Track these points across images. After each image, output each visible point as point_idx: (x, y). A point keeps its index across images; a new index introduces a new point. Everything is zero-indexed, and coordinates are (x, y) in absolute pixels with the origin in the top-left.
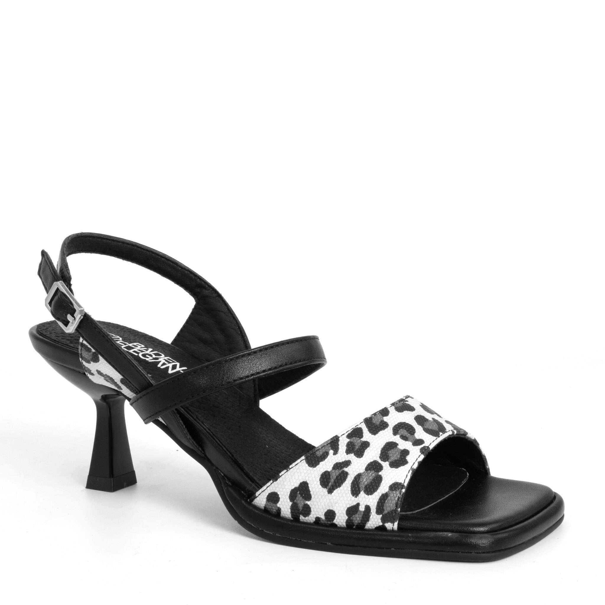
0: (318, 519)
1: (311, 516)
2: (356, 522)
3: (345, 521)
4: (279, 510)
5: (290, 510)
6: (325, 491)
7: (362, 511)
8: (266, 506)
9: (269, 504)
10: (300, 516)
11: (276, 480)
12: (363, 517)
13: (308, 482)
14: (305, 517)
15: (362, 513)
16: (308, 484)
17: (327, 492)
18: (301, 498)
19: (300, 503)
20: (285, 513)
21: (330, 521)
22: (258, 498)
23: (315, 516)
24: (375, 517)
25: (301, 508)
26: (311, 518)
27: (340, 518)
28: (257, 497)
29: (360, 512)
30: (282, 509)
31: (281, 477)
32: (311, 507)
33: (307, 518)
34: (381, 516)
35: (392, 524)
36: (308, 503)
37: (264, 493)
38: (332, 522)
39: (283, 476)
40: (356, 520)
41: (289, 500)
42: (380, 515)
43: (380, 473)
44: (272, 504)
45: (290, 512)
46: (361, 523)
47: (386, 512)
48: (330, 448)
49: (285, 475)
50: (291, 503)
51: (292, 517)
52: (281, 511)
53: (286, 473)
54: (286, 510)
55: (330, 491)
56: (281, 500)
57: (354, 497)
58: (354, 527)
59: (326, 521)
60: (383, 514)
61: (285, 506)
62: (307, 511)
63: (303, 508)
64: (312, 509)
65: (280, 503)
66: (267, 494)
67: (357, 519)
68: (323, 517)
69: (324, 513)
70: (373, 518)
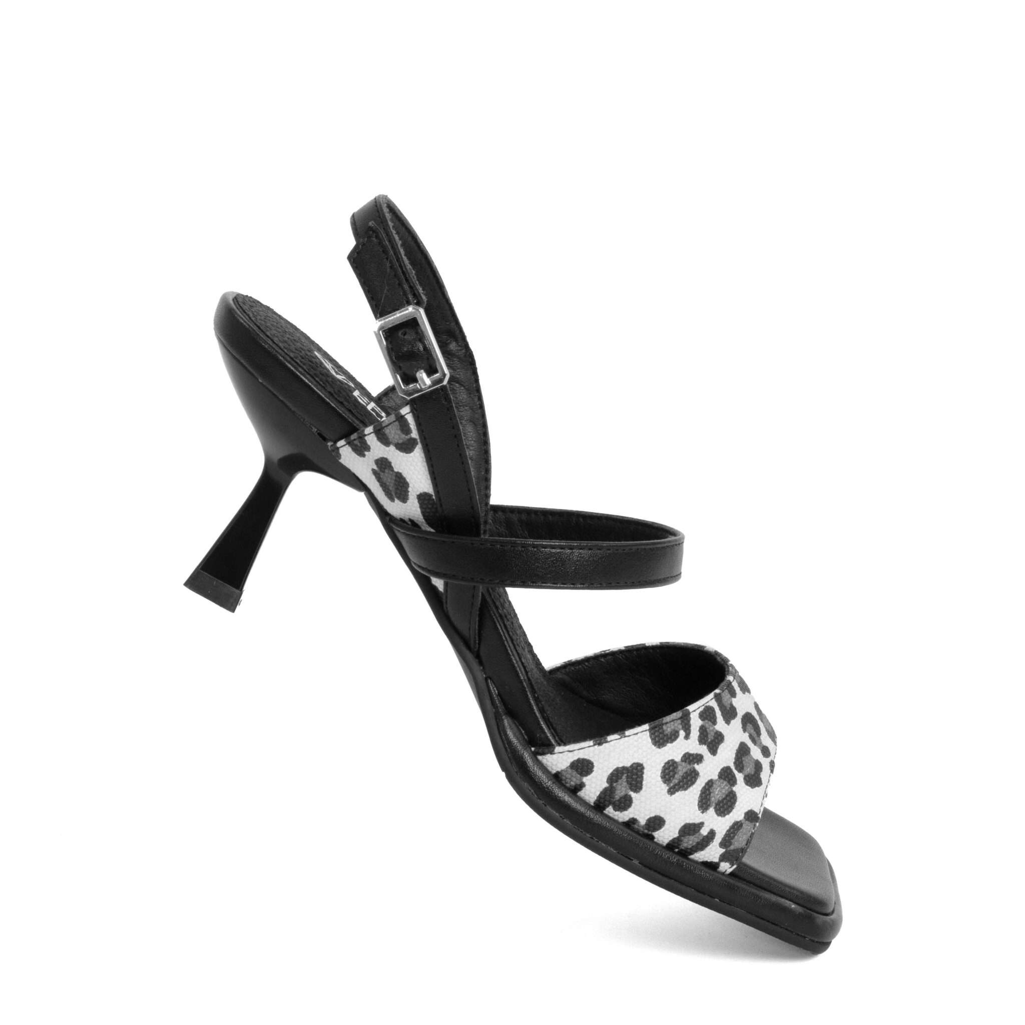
0: (633, 822)
1: (626, 813)
2: (685, 845)
3: (671, 838)
4: (581, 786)
5: (598, 793)
6: (665, 788)
7: (702, 835)
8: (563, 772)
9: (570, 770)
10: (608, 806)
11: (600, 744)
12: (698, 843)
13: (645, 765)
14: (616, 811)
15: (701, 838)
16: (643, 768)
17: (666, 791)
18: (625, 784)
19: (621, 789)
20: (587, 793)
21: (649, 831)
22: (554, 756)
23: (631, 816)
24: (714, 848)
25: (617, 797)
26: (623, 816)
27: (667, 832)
28: (554, 754)
29: (700, 834)
30: (587, 787)
31: (608, 743)
32: (634, 801)
33: (617, 813)
34: (724, 850)
35: (730, 866)
36: (633, 794)
37: (570, 754)
38: (650, 833)
39: (612, 743)
40: (687, 843)
41: (605, 780)
42: (723, 848)
43: (734, 789)
44: (576, 774)
45: (598, 795)
46: (691, 849)
47: (732, 847)
48: (680, 727)
49: (616, 743)
50: (606, 785)
51: (594, 803)
52: (584, 789)
53: (618, 741)
54: (593, 790)
55: (671, 792)
56: (593, 774)
57: (699, 812)
58: (677, 850)
59: (643, 827)
60: (728, 849)
61: (593, 785)
62: (625, 803)
63: (621, 798)
64: (633, 805)
65: (589, 777)
66: (576, 758)
67: (689, 842)
68: (643, 822)
69: (648, 817)
70: (711, 848)
